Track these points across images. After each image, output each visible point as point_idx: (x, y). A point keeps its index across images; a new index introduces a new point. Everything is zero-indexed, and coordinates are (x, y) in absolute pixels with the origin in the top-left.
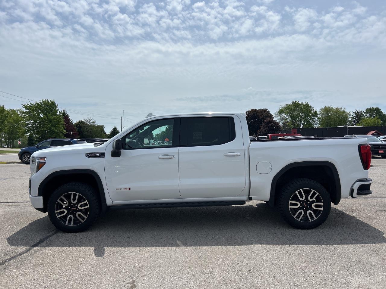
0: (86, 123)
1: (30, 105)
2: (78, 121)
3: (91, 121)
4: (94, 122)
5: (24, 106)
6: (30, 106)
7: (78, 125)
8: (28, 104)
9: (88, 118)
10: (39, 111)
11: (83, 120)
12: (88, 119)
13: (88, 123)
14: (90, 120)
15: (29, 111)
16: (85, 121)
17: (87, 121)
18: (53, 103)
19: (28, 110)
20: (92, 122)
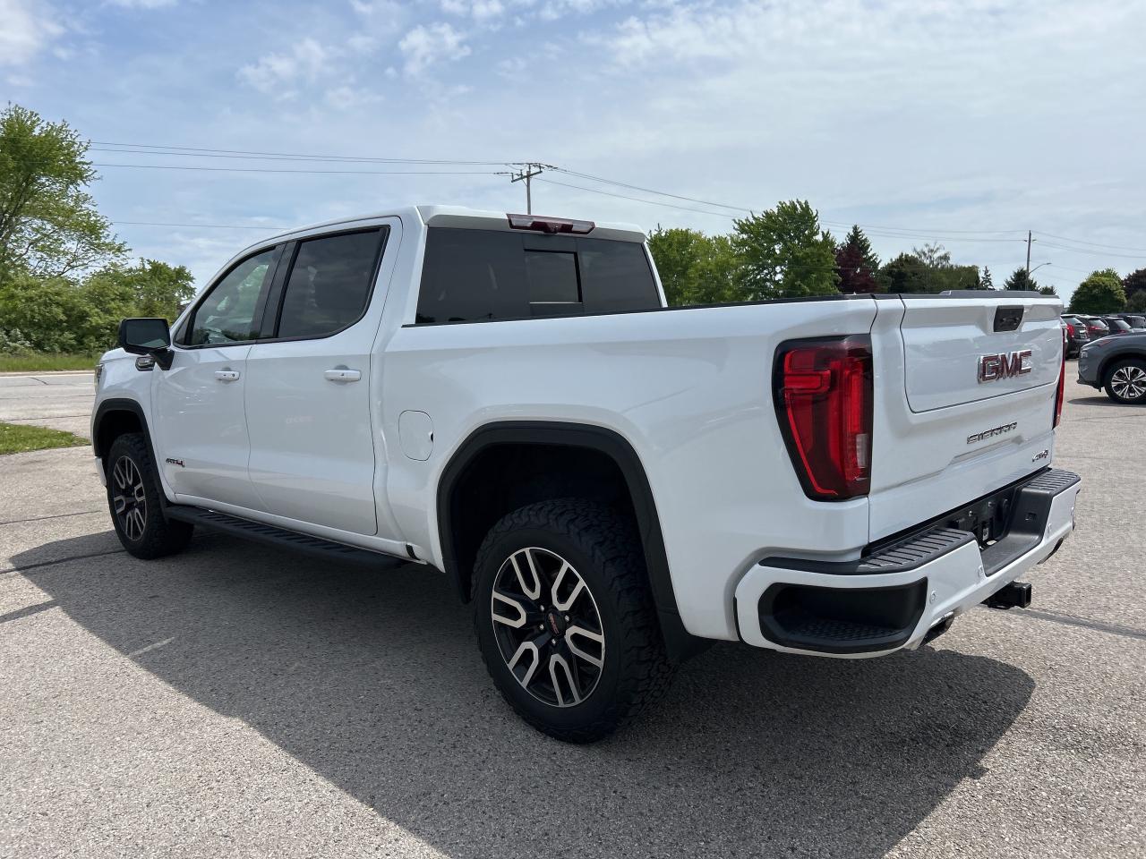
0: (921, 262)
1: (751, 220)
2: (895, 256)
3: (936, 256)
4: (946, 258)
5: (739, 224)
6: (752, 224)
7: (896, 270)
8: (747, 220)
9: (927, 245)
10: (772, 236)
11: (911, 253)
12: (926, 250)
13: (927, 262)
14: (932, 251)
15: (749, 237)
16: (916, 256)
17: (925, 254)
18: (806, 209)
19: (745, 236)
20: (941, 258)
